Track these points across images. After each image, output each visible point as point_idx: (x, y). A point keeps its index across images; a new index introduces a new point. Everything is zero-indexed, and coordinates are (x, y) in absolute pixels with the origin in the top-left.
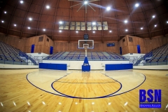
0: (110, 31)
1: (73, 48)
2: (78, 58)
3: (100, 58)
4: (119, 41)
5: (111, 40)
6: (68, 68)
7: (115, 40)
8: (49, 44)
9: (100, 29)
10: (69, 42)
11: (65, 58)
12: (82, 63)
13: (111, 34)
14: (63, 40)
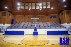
0: (52, 8)
1: (27, 19)
2: (31, 27)
3: (45, 27)
4: (59, 14)
5: (53, 14)
6: (25, 33)
7: (56, 13)
8: (11, 17)
9: (45, 7)
10: (24, 16)
11: (22, 27)
12: (33, 30)
13: (52, 10)
14: (20, 14)
